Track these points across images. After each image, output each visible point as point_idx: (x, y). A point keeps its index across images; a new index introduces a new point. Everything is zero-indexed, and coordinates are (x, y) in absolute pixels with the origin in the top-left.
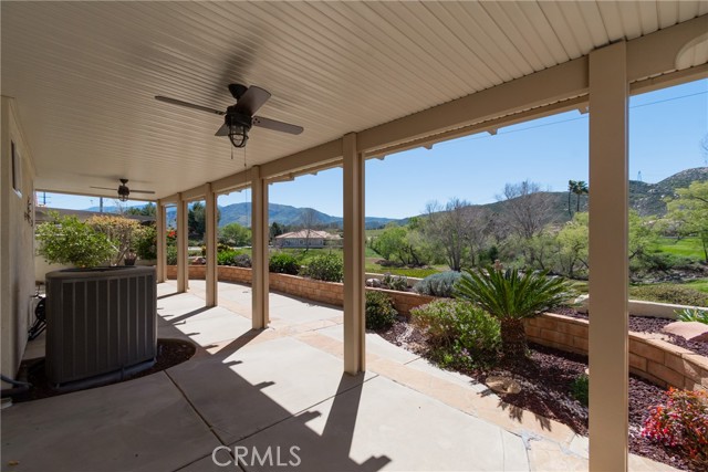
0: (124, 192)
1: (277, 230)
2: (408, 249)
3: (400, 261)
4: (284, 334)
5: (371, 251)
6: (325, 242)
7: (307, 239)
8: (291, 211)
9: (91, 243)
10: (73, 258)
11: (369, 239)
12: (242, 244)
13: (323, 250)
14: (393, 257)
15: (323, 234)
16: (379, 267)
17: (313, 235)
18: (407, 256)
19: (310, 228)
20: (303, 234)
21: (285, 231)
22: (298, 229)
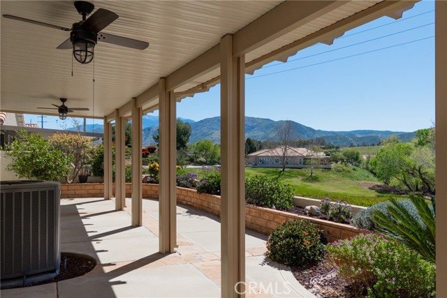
0: (63, 111)
1: (251, 147)
2: (414, 171)
3: (405, 187)
4: (187, 260)
5: (367, 173)
6: (305, 161)
7: (284, 157)
8: (268, 124)
9: (49, 160)
10: (36, 173)
11: (365, 157)
12: (212, 163)
13: (303, 171)
14: (394, 182)
15: (303, 151)
16: (373, 194)
17: (291, 152)
18: (414, 180)
19: (287, 143)
20: (279, 152)
21: (261, 148)
22: (272, 146)
